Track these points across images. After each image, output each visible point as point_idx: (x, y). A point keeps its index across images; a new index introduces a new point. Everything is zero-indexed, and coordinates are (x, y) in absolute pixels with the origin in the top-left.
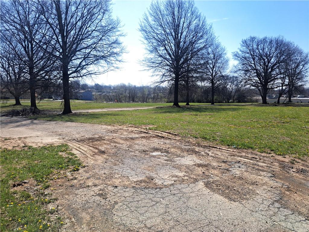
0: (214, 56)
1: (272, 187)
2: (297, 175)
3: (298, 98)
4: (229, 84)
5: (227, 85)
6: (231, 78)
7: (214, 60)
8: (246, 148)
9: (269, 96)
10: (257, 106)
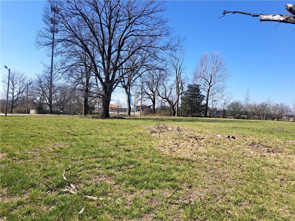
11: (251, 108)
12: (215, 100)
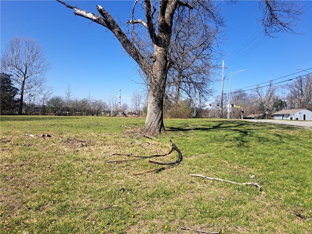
11: (73, 104)
12: (32, 94)
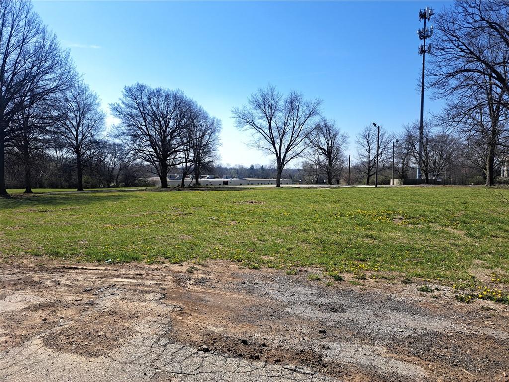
0: (78, 107)
1: (159, 316)
2: (195, 288)
3: (206, 179)
4: (109, 155)
5: (105, 158)
6: (110, 145)
7: (78, 113)
8: (128, 260)
9: (170, 176)
10: (153, 191)
